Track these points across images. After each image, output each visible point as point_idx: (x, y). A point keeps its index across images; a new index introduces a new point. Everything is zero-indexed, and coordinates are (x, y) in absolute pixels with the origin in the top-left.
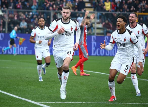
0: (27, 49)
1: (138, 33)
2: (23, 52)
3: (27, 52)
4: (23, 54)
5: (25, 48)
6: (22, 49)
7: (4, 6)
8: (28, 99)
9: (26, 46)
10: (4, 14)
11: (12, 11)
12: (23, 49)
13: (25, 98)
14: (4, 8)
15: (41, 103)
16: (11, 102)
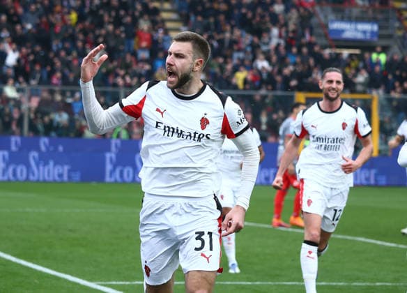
0: (69, 171)
1: (344, 129)
2: (60, 175)
3: (69, 177)
4: (62, 182)
5: (66, 168)
6: (58, 170)
7: (21, 79)
8: (72, 275)
9: (67, 164)
10: (21, 97)
11: (37, 90)
12: (61, 171)
13: (66, 273)
14: (20, 83)
15: (100, 285)
16: (36, 281)
